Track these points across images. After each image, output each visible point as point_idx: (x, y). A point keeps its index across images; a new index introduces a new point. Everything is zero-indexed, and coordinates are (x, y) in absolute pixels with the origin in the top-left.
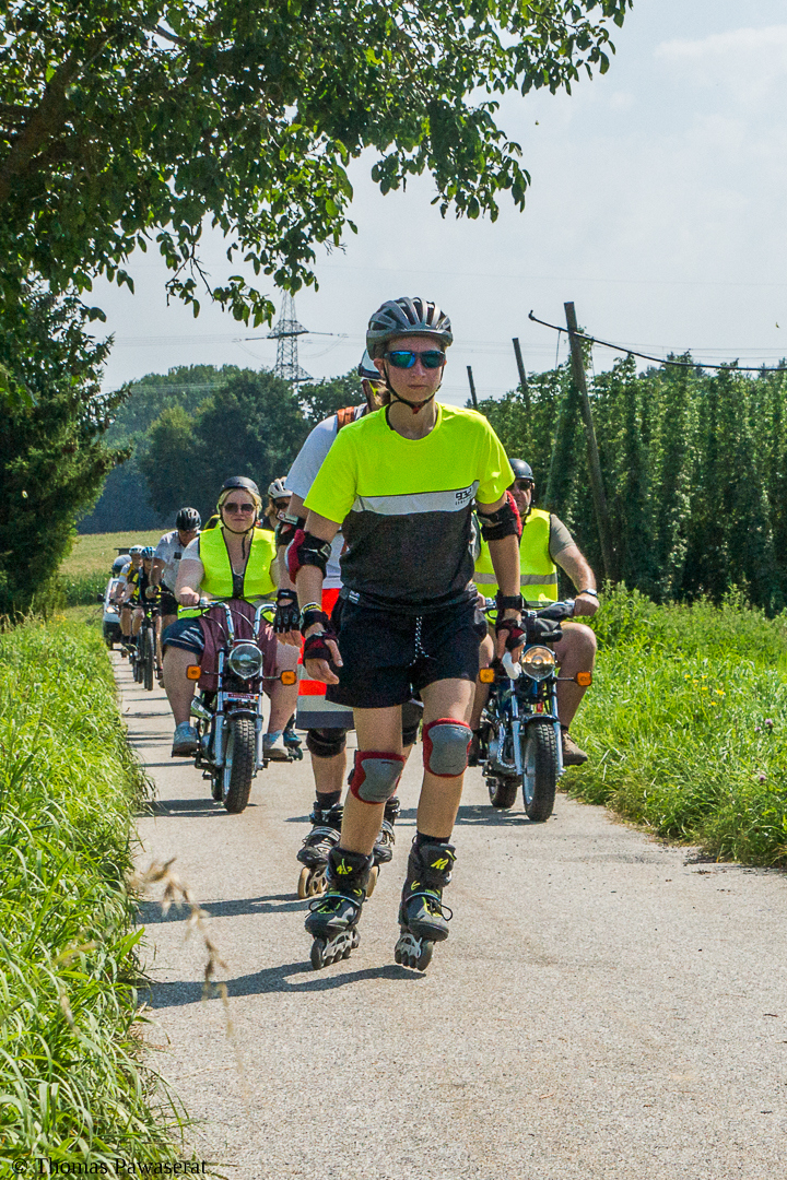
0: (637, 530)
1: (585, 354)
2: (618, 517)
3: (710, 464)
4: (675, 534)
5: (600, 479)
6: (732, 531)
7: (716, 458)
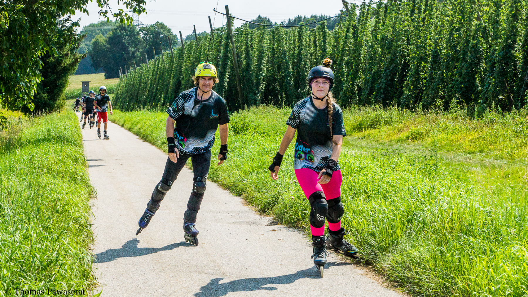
0: (249, 79)
1: (232, 22)
2: (243, 75)
3: (273, 57)
4: (261, 80)
5: (237, 62)
6: (280, 79)
7: (274, 55)
